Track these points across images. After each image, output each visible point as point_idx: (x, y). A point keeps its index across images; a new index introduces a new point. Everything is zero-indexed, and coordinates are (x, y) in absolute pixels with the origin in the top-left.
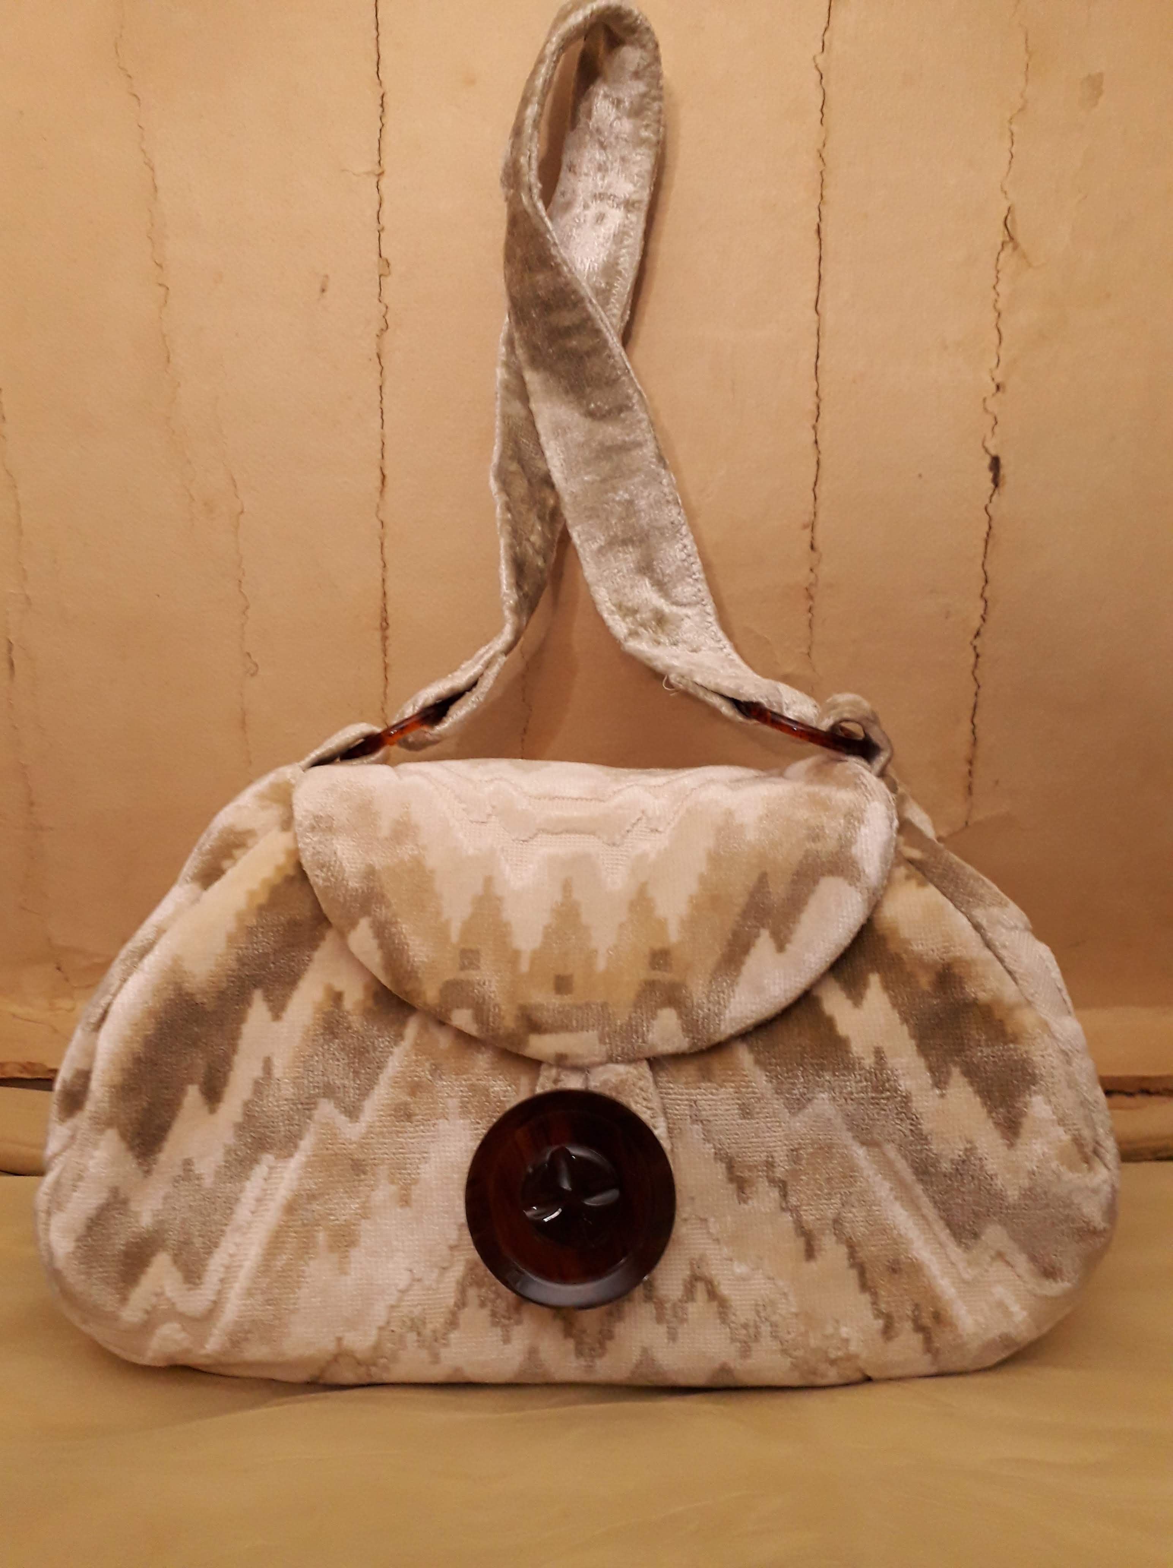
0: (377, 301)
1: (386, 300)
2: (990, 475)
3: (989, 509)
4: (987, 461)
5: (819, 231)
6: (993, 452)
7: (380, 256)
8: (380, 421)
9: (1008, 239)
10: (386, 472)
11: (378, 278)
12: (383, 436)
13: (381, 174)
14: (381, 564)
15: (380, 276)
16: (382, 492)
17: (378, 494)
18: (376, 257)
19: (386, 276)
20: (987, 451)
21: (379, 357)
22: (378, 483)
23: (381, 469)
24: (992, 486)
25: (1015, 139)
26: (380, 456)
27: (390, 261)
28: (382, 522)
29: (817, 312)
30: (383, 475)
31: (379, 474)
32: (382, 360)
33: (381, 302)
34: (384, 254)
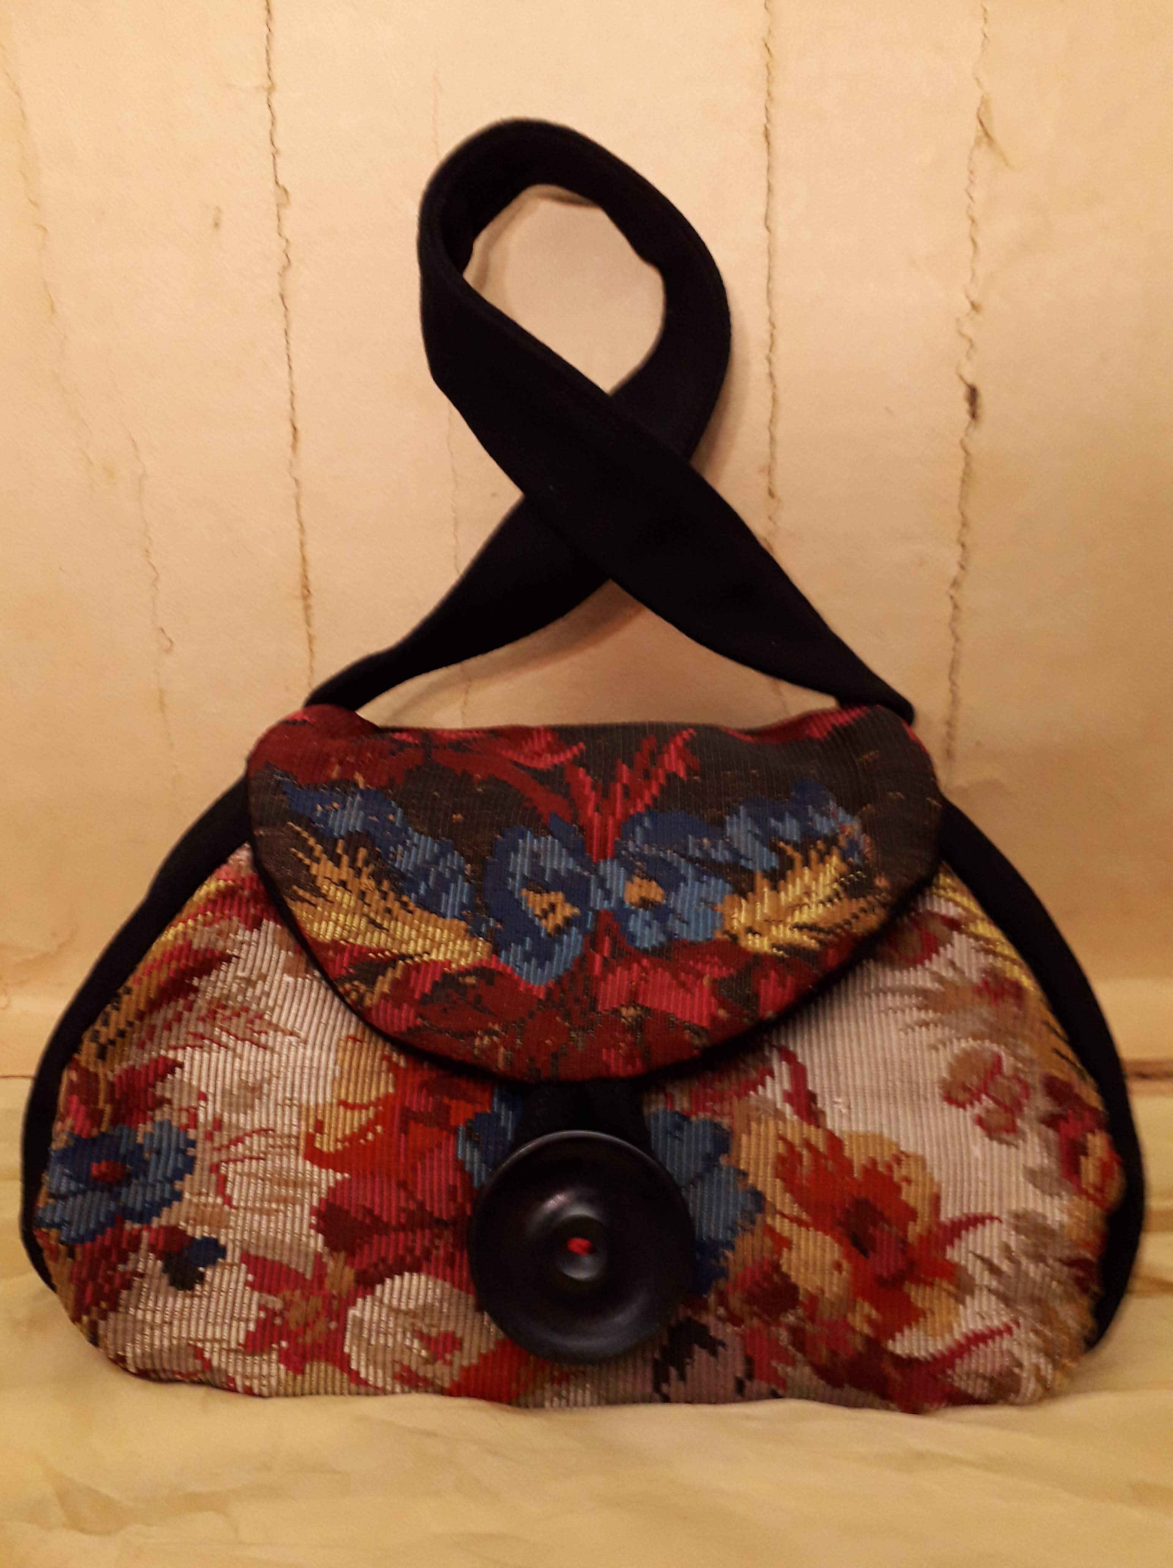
0: (277, 235)
1: (286, 233)
2: (965, 406)
3: (965, 444)
4: (962, 392)
5: (767, 135)
6: (970, 382)
7: (277, 183)
8: (287, 368)
9: (981, 133)
10: (298, 426)
11: (275, 208)
12: (292, 386)
13: (271, 89)
14: (298, 526)
15: (278, 205)
16: (294, 447)
17: (289, 450)
18: (271, 185)
19: (286, 206)
20: (961, 378)
21: (282, 298)
22: (289, 438)
23: (292, 421)
24: (967, 417)
26: (289, 407)
27: (288, 189)
28: (296, 481)
29: (768, 228)
30: (295, 429)
31: (289, 428)
32: (286, 301)
33: (280, 235)
34: (280, 182)
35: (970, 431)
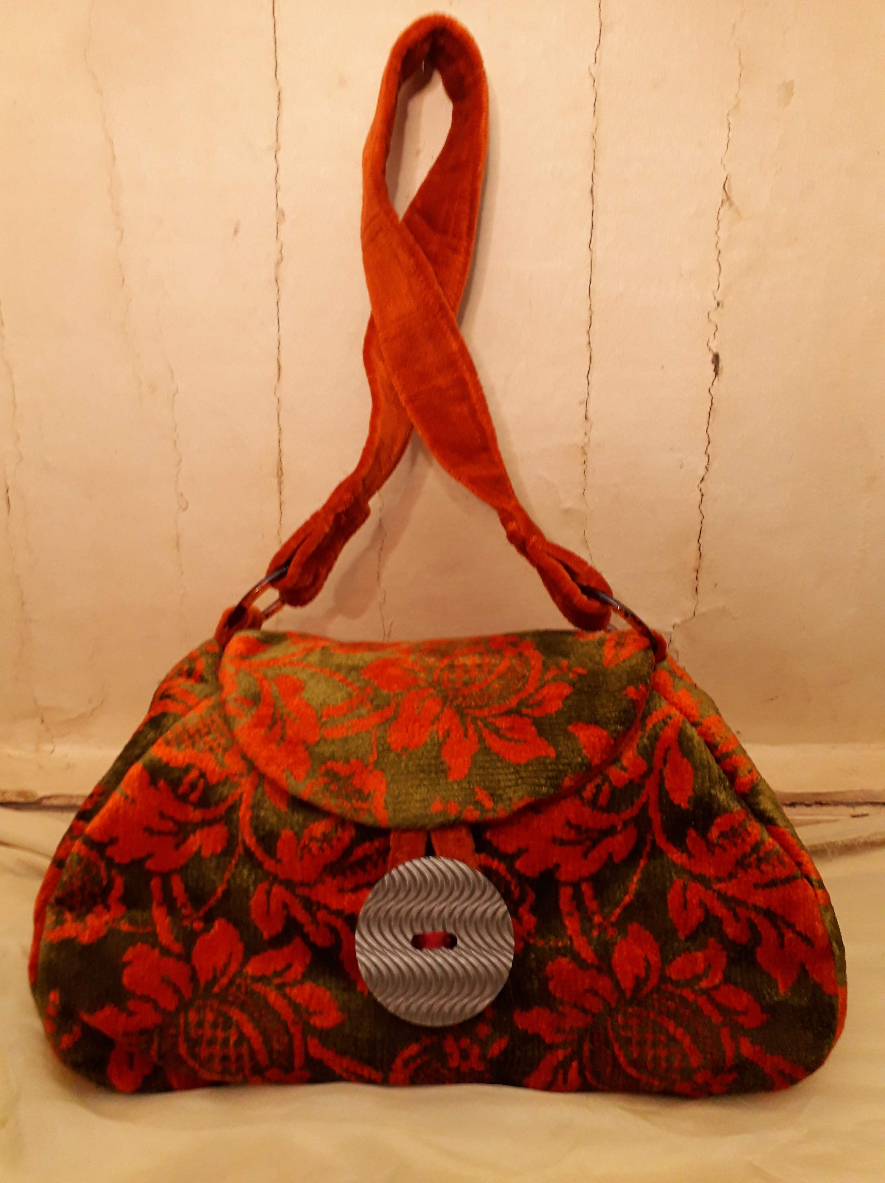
0: (275, 240)
1: (282, 239)
2: (713, 367)
3: (711, 391)
4: (710, 357)
5: (592, 191)
6: (715, 351)
7: (277, 208)
9: (725, 198)
10: (281, 363)
11: (275, 223)
12: (279, 337)
13: (278, 148)
14: (278, 428)
15: (278, 223)
16: (278, 377)
17: (276, 380)
18: (274, 209)
19: (282, 223)
20: (710, 349)
21: (275, 280)
22: (276, 372)
23: (278, 361)
24: (714, 374)
25: (731, 126)
26: (276, 351)
27: (284, 211)
28: (278, 399)
30: (279, 365)
31: (276, 366)
32: (278, 283)
33: (278, 240)
34: (280, 206)
35: (715, 383)
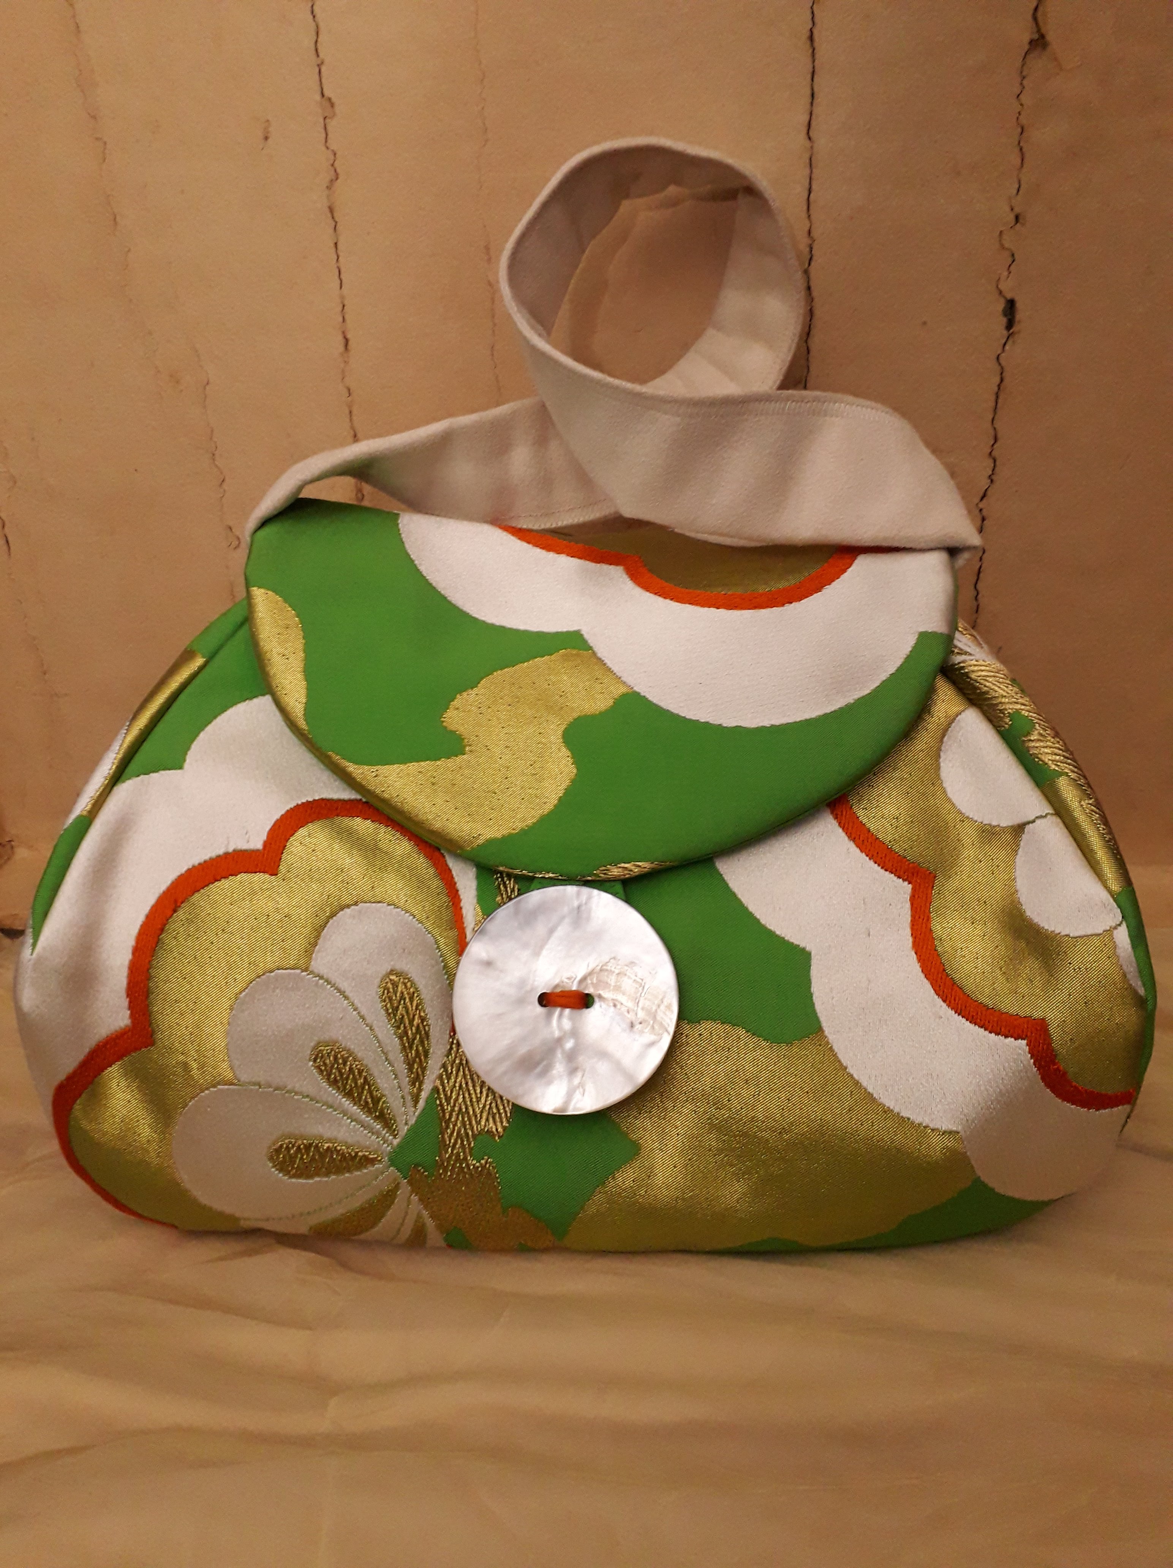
0: (324, 148)
1: (333, 146)
2: (1004, 321)
3: (1001, 358)
4: (1001, 305)
5: (811, 38)
6: (1009, 296)
7: (323, 95)
8: (338, 281)
9: (1036, 36)
10: (349, 336)
11: (322, 120)
12: (342, 297)
14: (352, 432)
15: (325, 118)
16: (347, 357)
17: (342, 359)
18: (318, 97)
19: (332, 118)
20: (1001, 293)
21: (331, 210)
22: (341, 348)
23: (343, 332)
24: (1006, 332)
26: (341, 319)
27: (334, 100)
28: (349, 390)
29: (810, 138)
30: (347, 341)
31: (343, 341)
32: (335, 215)
33: (328, 148)
34: (327, 93)
35: (1007, 347)
